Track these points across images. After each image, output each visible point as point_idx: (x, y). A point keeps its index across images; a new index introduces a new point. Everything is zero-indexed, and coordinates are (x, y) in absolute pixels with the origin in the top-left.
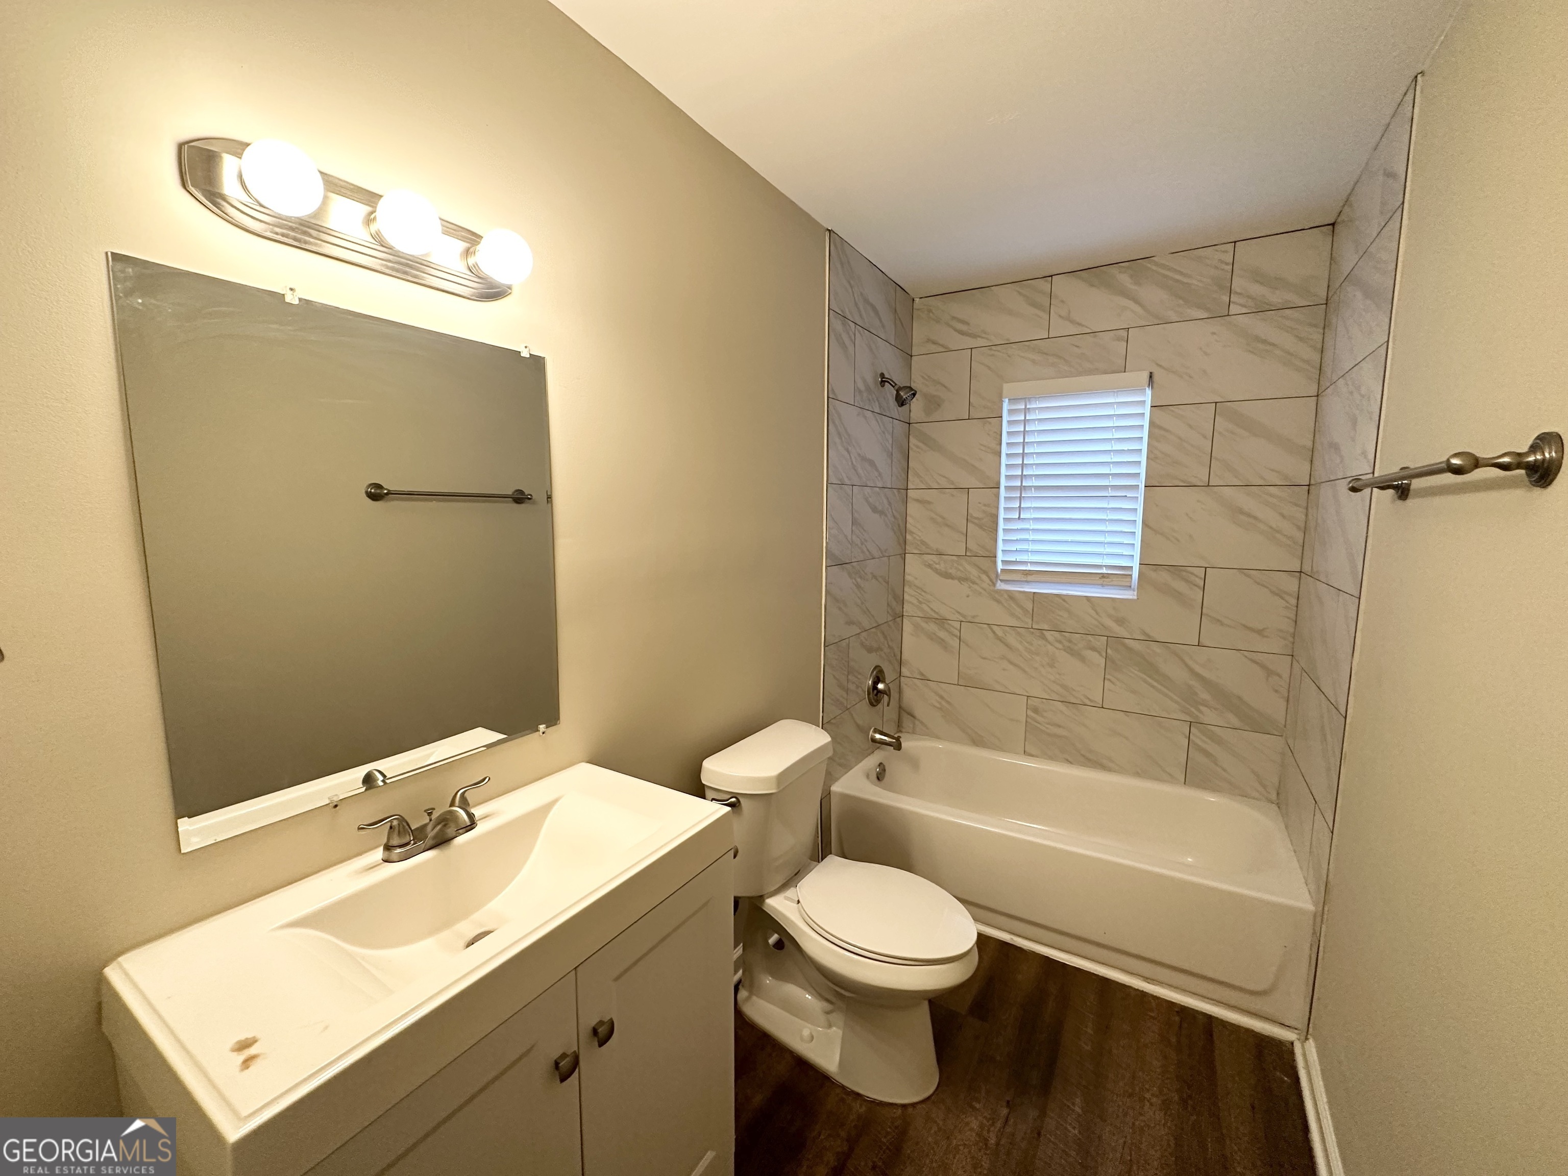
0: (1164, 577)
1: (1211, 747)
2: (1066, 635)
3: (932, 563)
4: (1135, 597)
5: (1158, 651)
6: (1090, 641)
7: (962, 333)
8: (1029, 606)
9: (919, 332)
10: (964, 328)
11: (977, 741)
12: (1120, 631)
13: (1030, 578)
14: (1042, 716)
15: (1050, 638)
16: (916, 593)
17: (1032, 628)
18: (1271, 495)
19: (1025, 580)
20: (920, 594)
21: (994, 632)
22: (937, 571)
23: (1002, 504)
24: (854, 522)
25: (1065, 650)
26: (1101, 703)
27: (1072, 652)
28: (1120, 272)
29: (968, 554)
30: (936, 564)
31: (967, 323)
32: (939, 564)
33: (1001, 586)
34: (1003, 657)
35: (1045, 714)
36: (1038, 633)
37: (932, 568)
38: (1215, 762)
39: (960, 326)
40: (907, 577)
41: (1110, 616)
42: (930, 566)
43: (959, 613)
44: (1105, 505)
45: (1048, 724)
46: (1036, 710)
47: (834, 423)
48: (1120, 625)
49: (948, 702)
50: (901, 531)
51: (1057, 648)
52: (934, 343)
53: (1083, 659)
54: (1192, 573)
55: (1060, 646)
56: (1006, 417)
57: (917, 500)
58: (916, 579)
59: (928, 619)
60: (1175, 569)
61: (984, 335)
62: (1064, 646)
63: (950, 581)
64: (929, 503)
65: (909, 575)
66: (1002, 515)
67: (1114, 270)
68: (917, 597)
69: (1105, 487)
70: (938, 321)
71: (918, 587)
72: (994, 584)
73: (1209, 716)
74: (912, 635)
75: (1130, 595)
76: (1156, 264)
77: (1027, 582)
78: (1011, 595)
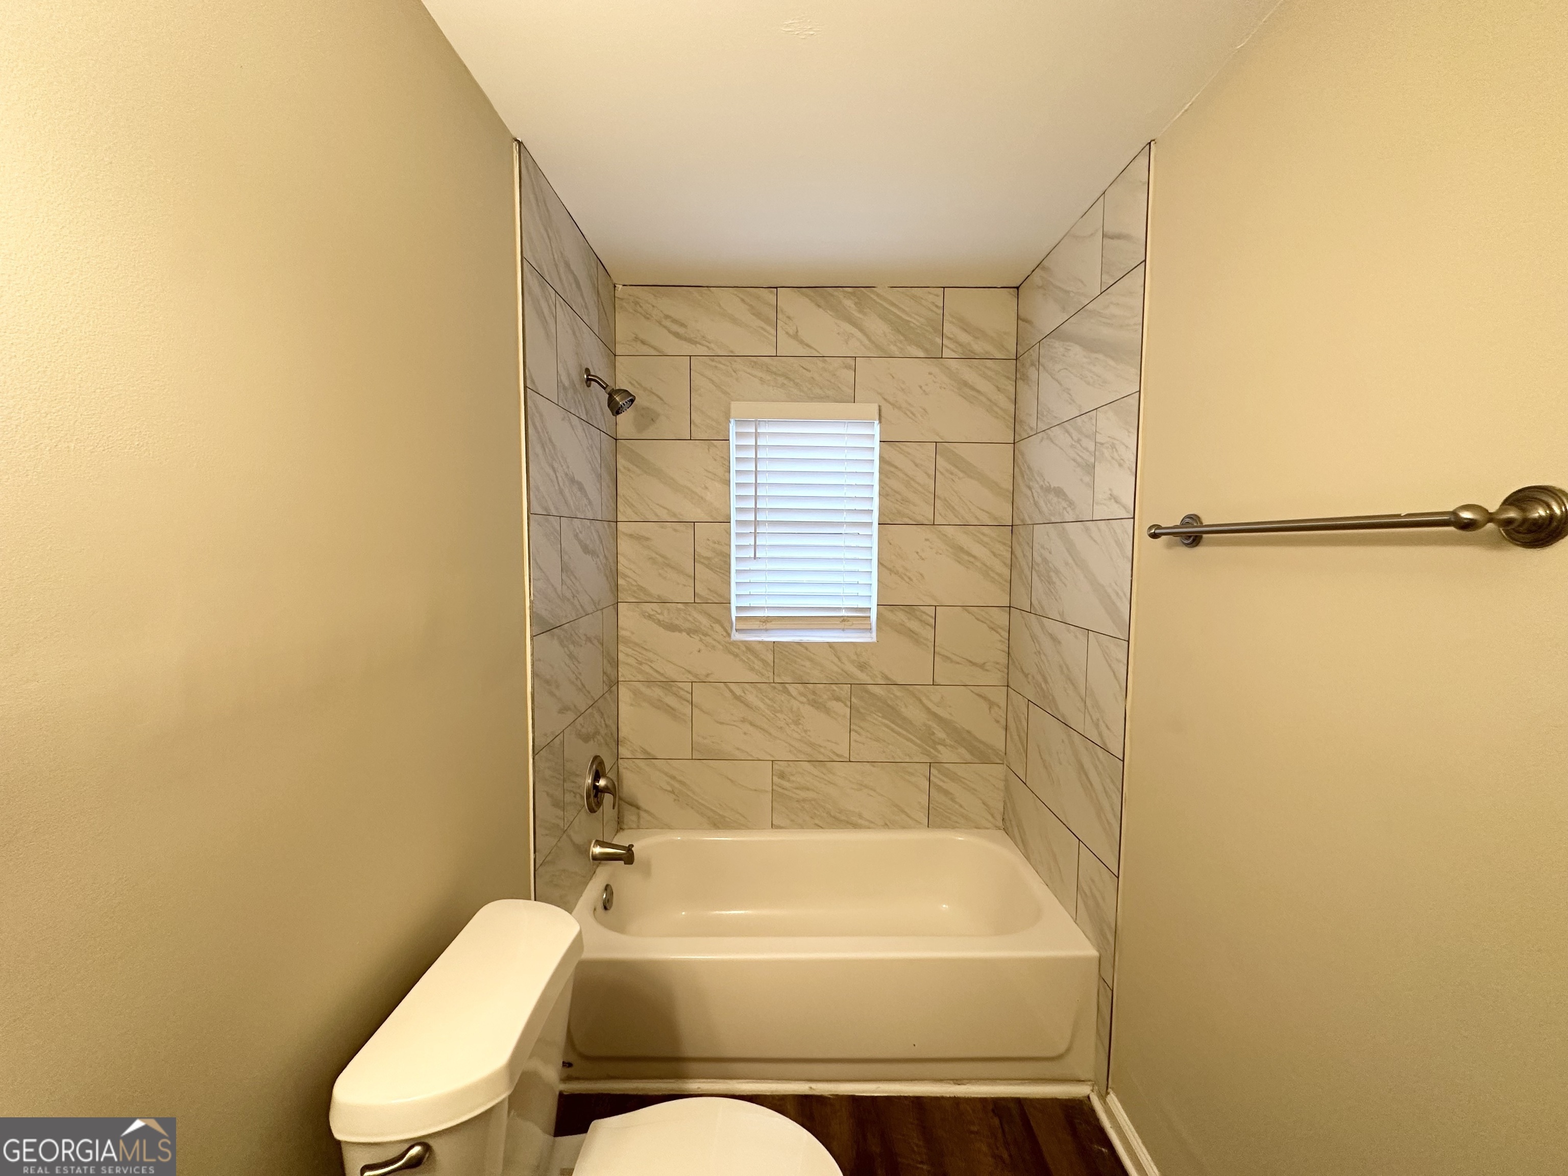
0: (900, 616)
1: (950, 786)
2: (810, 687)
3: (652, 613)
4: (875, 640)
5: (898, 694)
6: (834, 690)
7: (677, 335)
8: (769, 658)
9: (624, 326)
10: (681, 330)
11: (718, 823)
12: (863, 677)
13: (769, 626)
14: (789, 781)
15: (794, 693)
16: (633, 652)
17: (774, 683)
18: (983, 534)
19: (765, 627)
20: (640, 653)
21: (731, 691)
22: (659, 622)
23: (734, 542)
24: (565, 569)
25: (809, 704)
26: (848, 757)
27: (815, 704)
28: (845, 297)
29: (697, 601)
30: (659, 614)
31: (682, 325)
32: (662, 614)
33: (736, 636)
34: (744, 720)
35: (792, 778)
36: (779, 687)
37: (653, 620)
38: (953, 800)
39: (675, 328)
40: (622, 633)
41: (853, 662)
42: (650, 617)
43: (689, 672)
44: (841, 543)
45: (797, 788)
46: (782, 776)
47: (534, 424)
48: (862, 671)
49: (681, 782)
50: (613, 574)
51: (802, 703)
52: (643, 342)
53: (827, 711)
54: (924, 613)
55: (803, 699)
56: (733, 441)
57: (631, 536)
58: (633, 633)
59: (650, 682)
60: (909, 609)
61: (704, 342)
62: (808, 700)
63: (677, 634)
64: (647, 539)
65: (623, 629)
66: (734, 554)
67: (838, 293)
68: (636, 656)
69: (840, 524)
70: (647, 317)
71: (636, 644)
72: (729, 635)
73: (946, 755)
74: (632, 705)
75: (870, 637)
76: (878, 295)
77: (766, 630)
78: (748, 646)
